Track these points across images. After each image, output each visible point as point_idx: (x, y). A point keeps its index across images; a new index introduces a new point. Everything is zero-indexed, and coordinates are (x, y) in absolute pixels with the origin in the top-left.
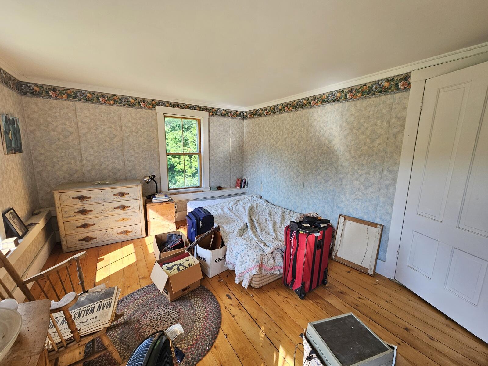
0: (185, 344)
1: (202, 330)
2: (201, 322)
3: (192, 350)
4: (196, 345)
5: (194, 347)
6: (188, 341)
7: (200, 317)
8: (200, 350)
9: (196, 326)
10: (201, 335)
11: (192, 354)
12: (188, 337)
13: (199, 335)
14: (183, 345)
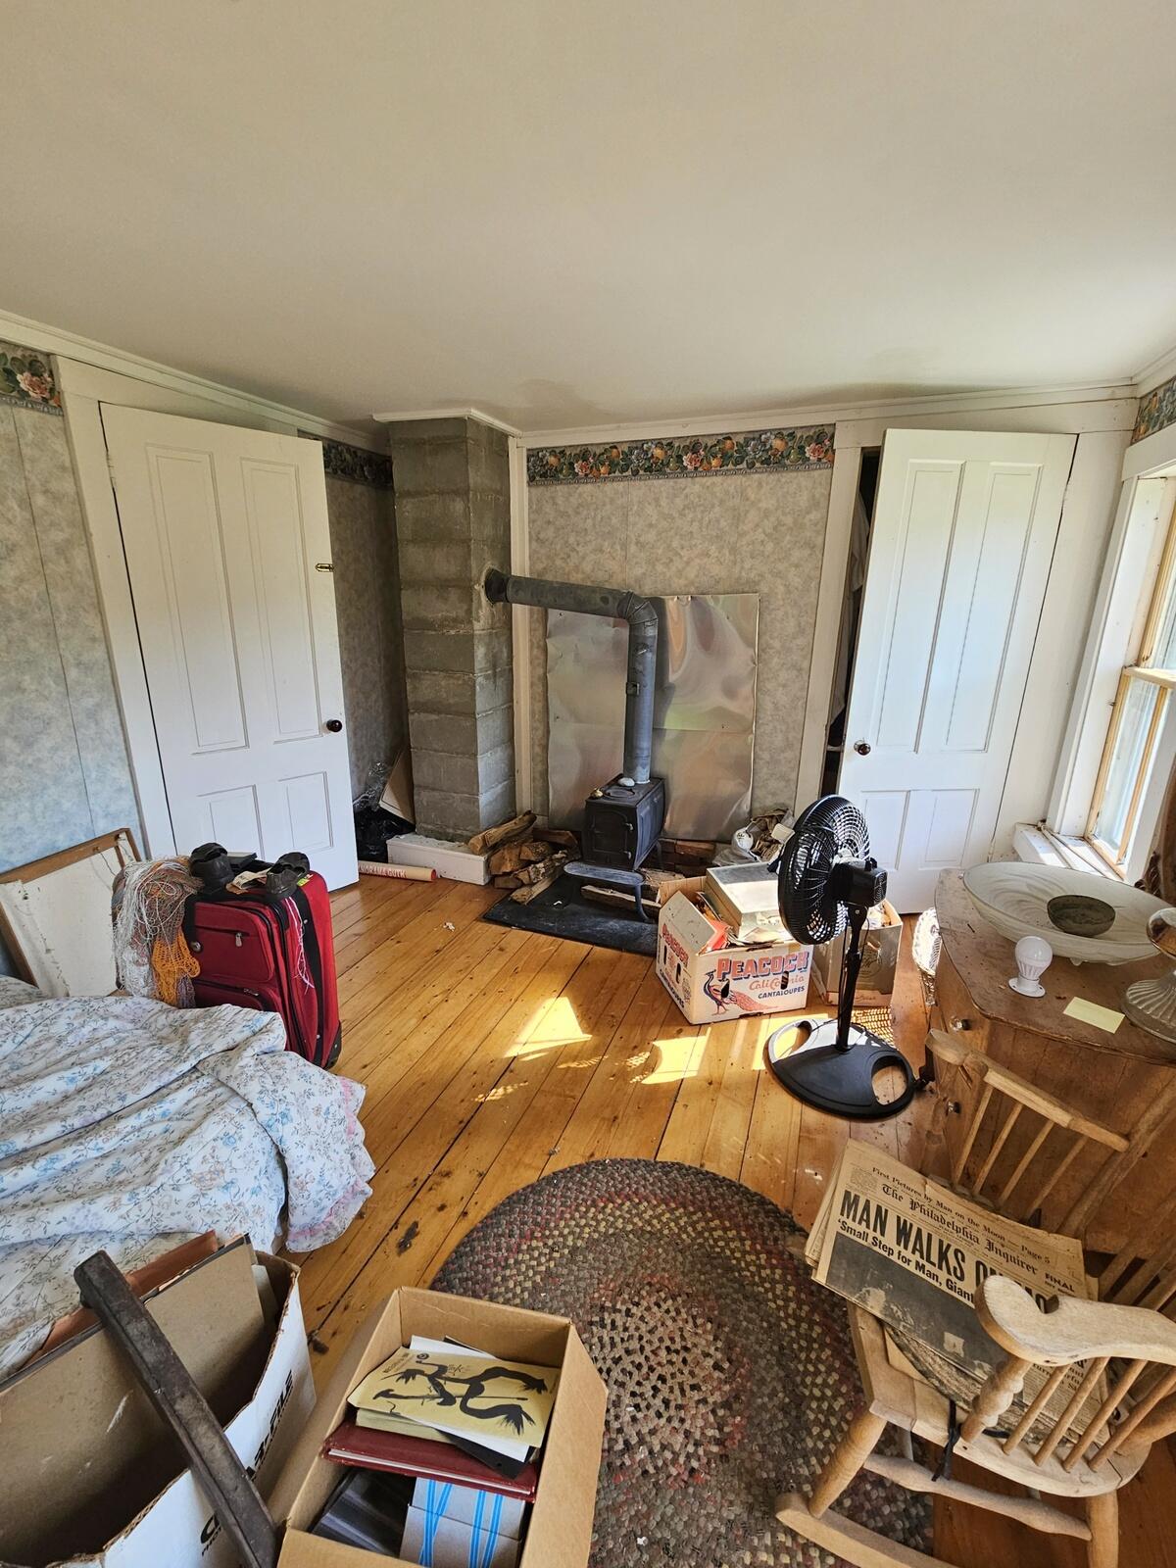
0: (639, 1215)
1: (577, 1210)
2: (561, 1235)
3: (637, 1189)
4: (622, 1189)
5: (628, 1189)
6: (628, 1216)
7: (547, 1251)
8: (624, 1172)
9: (580, 1237)
10: (594, 1201)
11: (645, 1179)
12: (621, 1226)
13: (596, 1206)
14: (646, 1216)
